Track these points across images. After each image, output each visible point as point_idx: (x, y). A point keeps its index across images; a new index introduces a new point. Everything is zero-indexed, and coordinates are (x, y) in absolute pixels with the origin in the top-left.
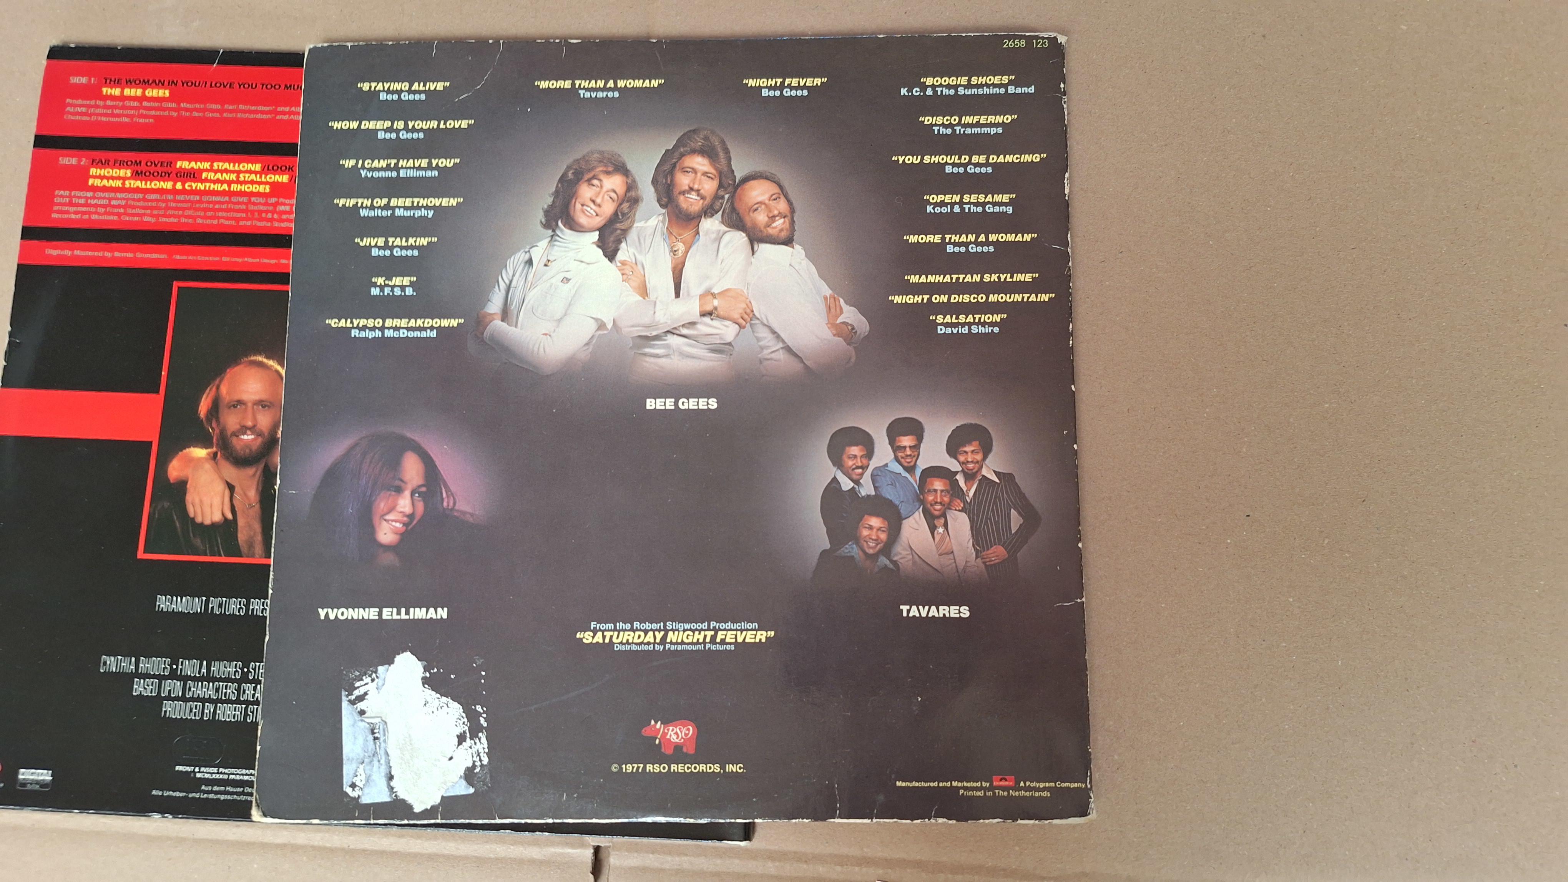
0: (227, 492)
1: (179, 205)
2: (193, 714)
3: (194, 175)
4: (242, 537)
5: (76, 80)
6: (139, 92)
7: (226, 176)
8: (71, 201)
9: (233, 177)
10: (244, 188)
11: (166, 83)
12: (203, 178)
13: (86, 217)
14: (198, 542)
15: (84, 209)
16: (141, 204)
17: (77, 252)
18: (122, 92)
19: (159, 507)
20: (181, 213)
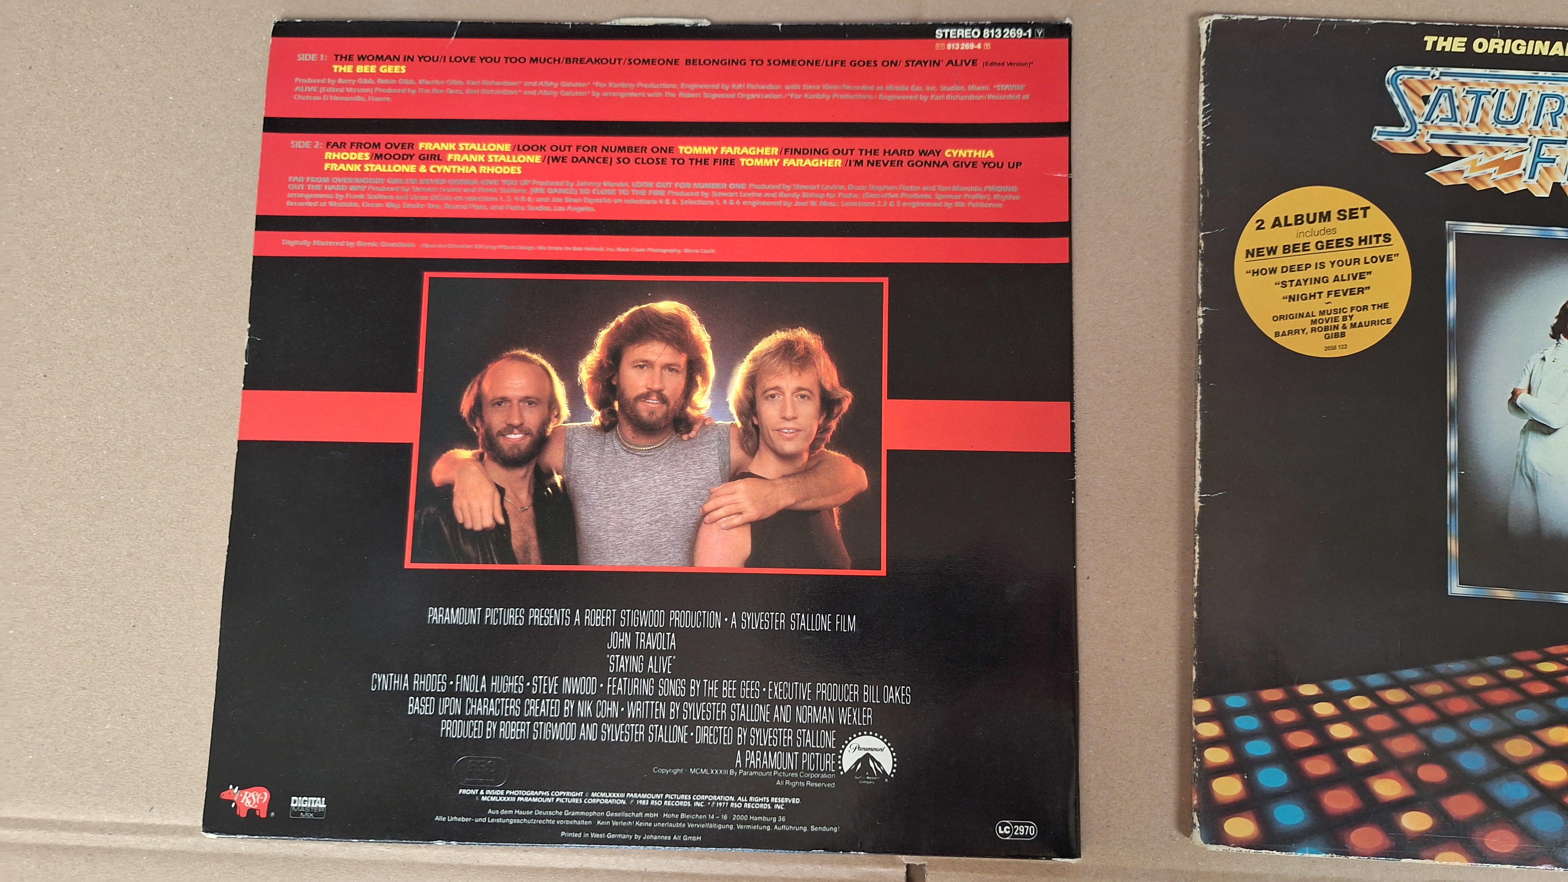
0: (497, 496)
1: (424, 189)
2: (474, 733)
3: (436, 157)
4: (516, 542)
5: (303, 57)
6: (373, 69)
7: (473, 158)
8: (306, 187)
9: (481, 158)
10: (494, 170)
11: (402, 59)
12: (449, 160)
13: (324, 204)
14: (469, 549)
15: (321, 196)
16: (383, 189)
17: (316, 243)
18: (354, 69)
19: (425, 513)
20: (426, 198)
